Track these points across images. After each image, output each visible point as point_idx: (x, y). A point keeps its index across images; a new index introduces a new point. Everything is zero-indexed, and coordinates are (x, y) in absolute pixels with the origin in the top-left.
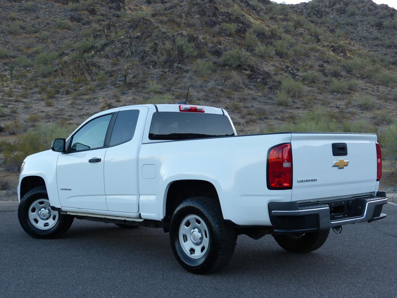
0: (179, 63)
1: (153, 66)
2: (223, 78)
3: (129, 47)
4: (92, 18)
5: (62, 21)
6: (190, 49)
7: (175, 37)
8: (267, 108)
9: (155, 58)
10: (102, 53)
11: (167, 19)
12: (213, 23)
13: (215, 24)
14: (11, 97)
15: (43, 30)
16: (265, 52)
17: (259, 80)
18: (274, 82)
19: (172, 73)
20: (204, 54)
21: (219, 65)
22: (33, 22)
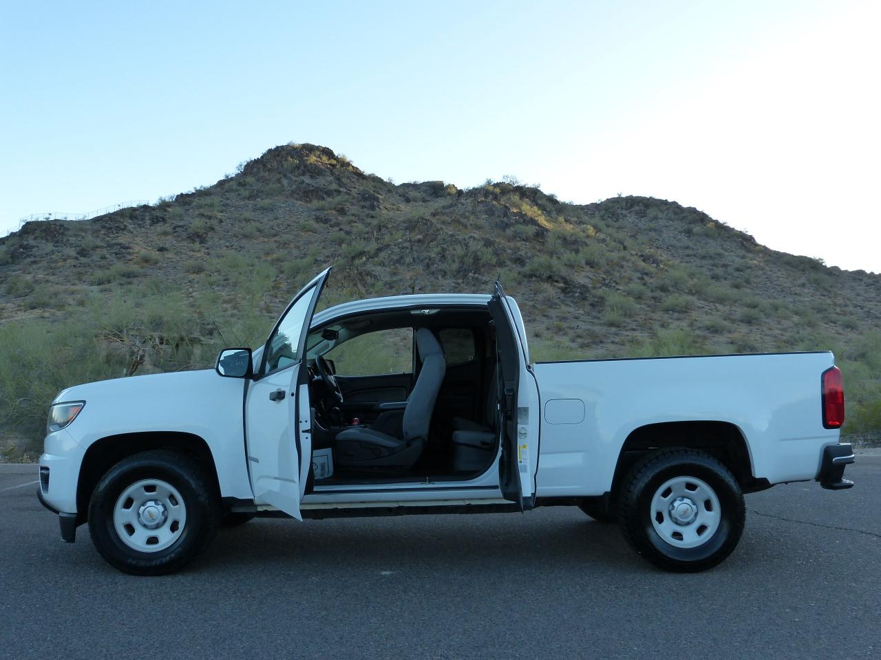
0: (475, 273)
1: (443, 276)
2: (531, 292)
3: (409, 252)
4: (341, 219)
5: (306, 222)
6: (487, 255)
7: (467, 240)
8: (597, 329)
9: (444, 266)
10: (376, 259)
11: (450, 219)
12: (504, 224)
13: (507, 226)
14: (271, 313)
15: (284, 233)
16: (575, 261)
17: (577, 294)
18: (594, 297)
19: (466, 285)
20: (504, 262)
21: (525, 276)
22: (271, 223)
